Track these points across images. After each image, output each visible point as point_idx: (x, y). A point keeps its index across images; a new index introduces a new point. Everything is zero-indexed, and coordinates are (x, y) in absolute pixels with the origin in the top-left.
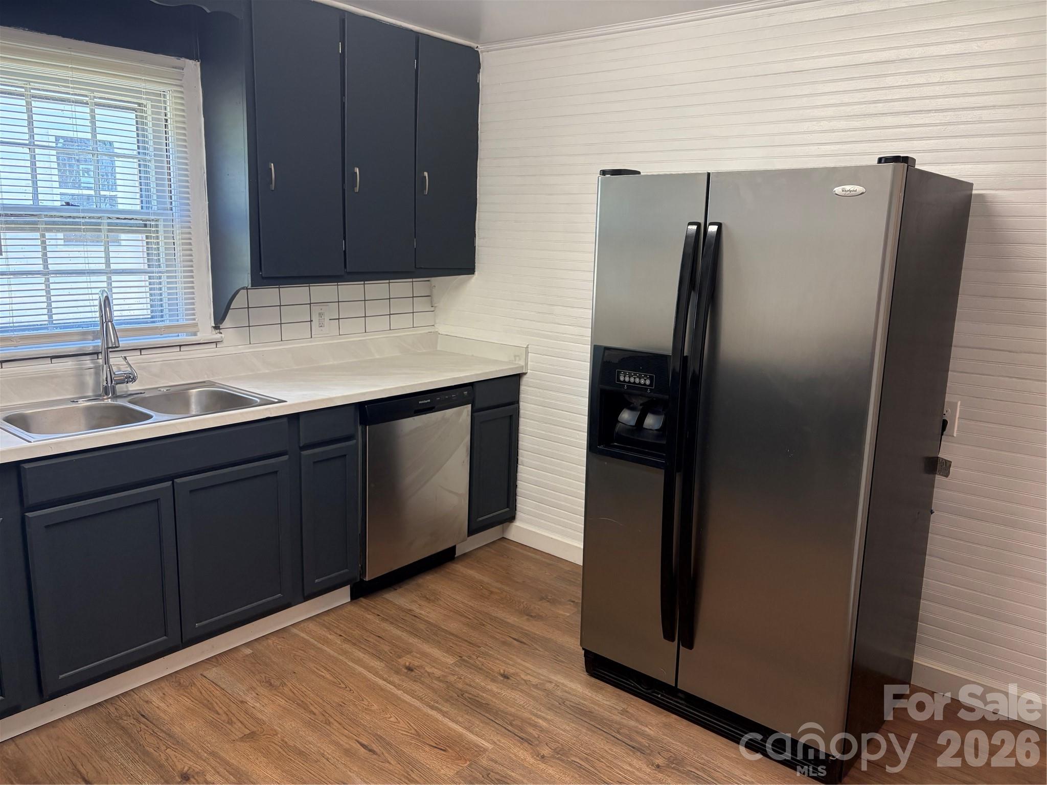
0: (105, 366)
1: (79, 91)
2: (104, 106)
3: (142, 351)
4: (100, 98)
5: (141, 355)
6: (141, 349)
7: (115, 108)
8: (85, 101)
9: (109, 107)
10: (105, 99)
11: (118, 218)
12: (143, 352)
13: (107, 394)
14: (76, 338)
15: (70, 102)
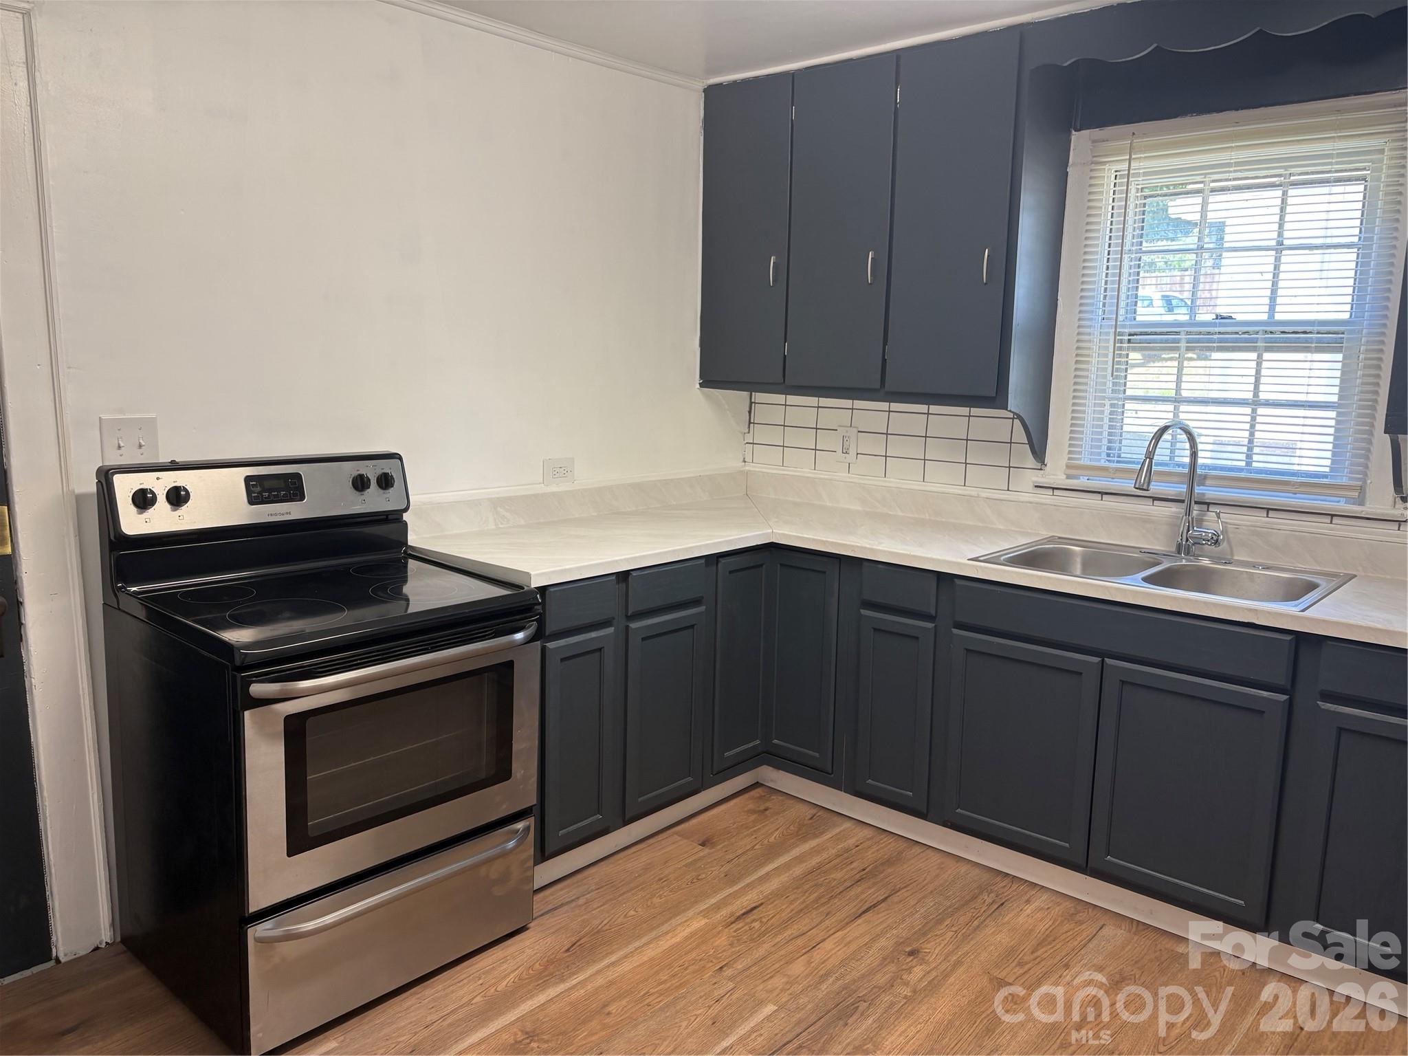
0: (1185, 517)
1: (1267, 171)
2: (1304, 184)
3: (1270, 512)
4: (1300, 174)
5: (1267, 517)
6: (1268, 510)
7: (1320, 183)
8: (1277, 183)
9: (1311, 184)
10: (1307, 173)
11: (1283, 332)
12: (1271, 514)
13: (1179, 552)
14: (1176, 479)
15: (1229, 190)
